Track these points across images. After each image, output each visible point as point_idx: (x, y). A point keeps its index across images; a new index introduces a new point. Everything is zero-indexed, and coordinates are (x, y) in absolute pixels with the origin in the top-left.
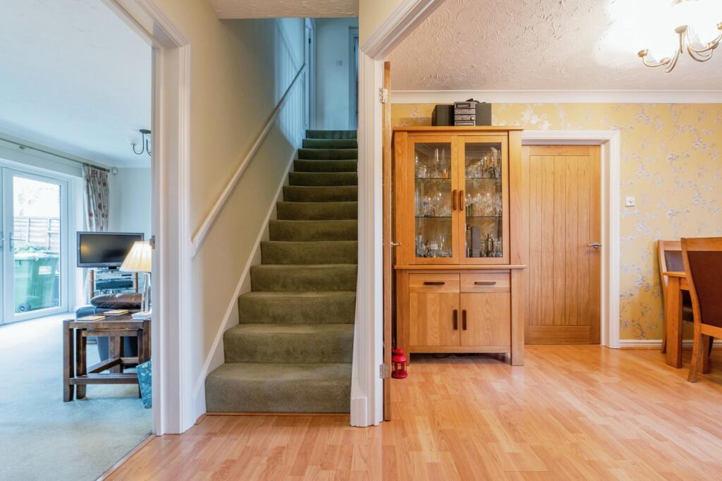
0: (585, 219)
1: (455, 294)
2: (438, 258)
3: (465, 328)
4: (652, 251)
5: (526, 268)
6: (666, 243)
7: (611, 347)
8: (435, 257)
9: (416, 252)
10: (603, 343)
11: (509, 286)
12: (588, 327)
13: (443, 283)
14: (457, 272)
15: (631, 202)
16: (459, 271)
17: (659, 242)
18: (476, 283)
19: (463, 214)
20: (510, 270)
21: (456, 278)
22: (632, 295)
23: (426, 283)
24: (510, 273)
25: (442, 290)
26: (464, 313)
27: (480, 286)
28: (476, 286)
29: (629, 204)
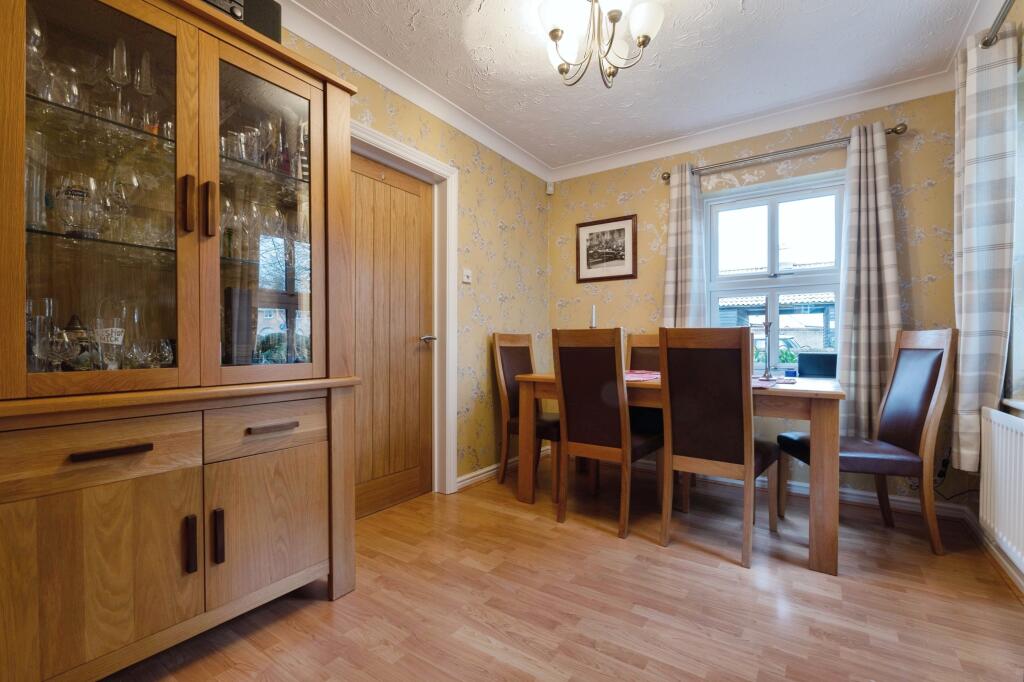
0: (414, 296)
1: (187, 472)
2: (127, 370)
3: (218, 556)
4: (485, 347)
5: (360, 383)
6: (503, 337)
7: (448, 492)
8: (113, 367)
9: (30, 352)
10: (436, 489)
11: (325, 427)
12: (418, 468)
13: (149, 447)
14: (196, 407)
15: (468, 277)
16: (202, 406)
17: (494, 334)
18: (249, 431)
19: (213, 249)
20: (329, 390)
21: (192, 425)
22: (468, 410)
23: (76, 458)
24: (328, 399)
25: (146, 467)
26: (218, 517)
27: (261, 437)
28: (250, 438)
29: (466, 280)
